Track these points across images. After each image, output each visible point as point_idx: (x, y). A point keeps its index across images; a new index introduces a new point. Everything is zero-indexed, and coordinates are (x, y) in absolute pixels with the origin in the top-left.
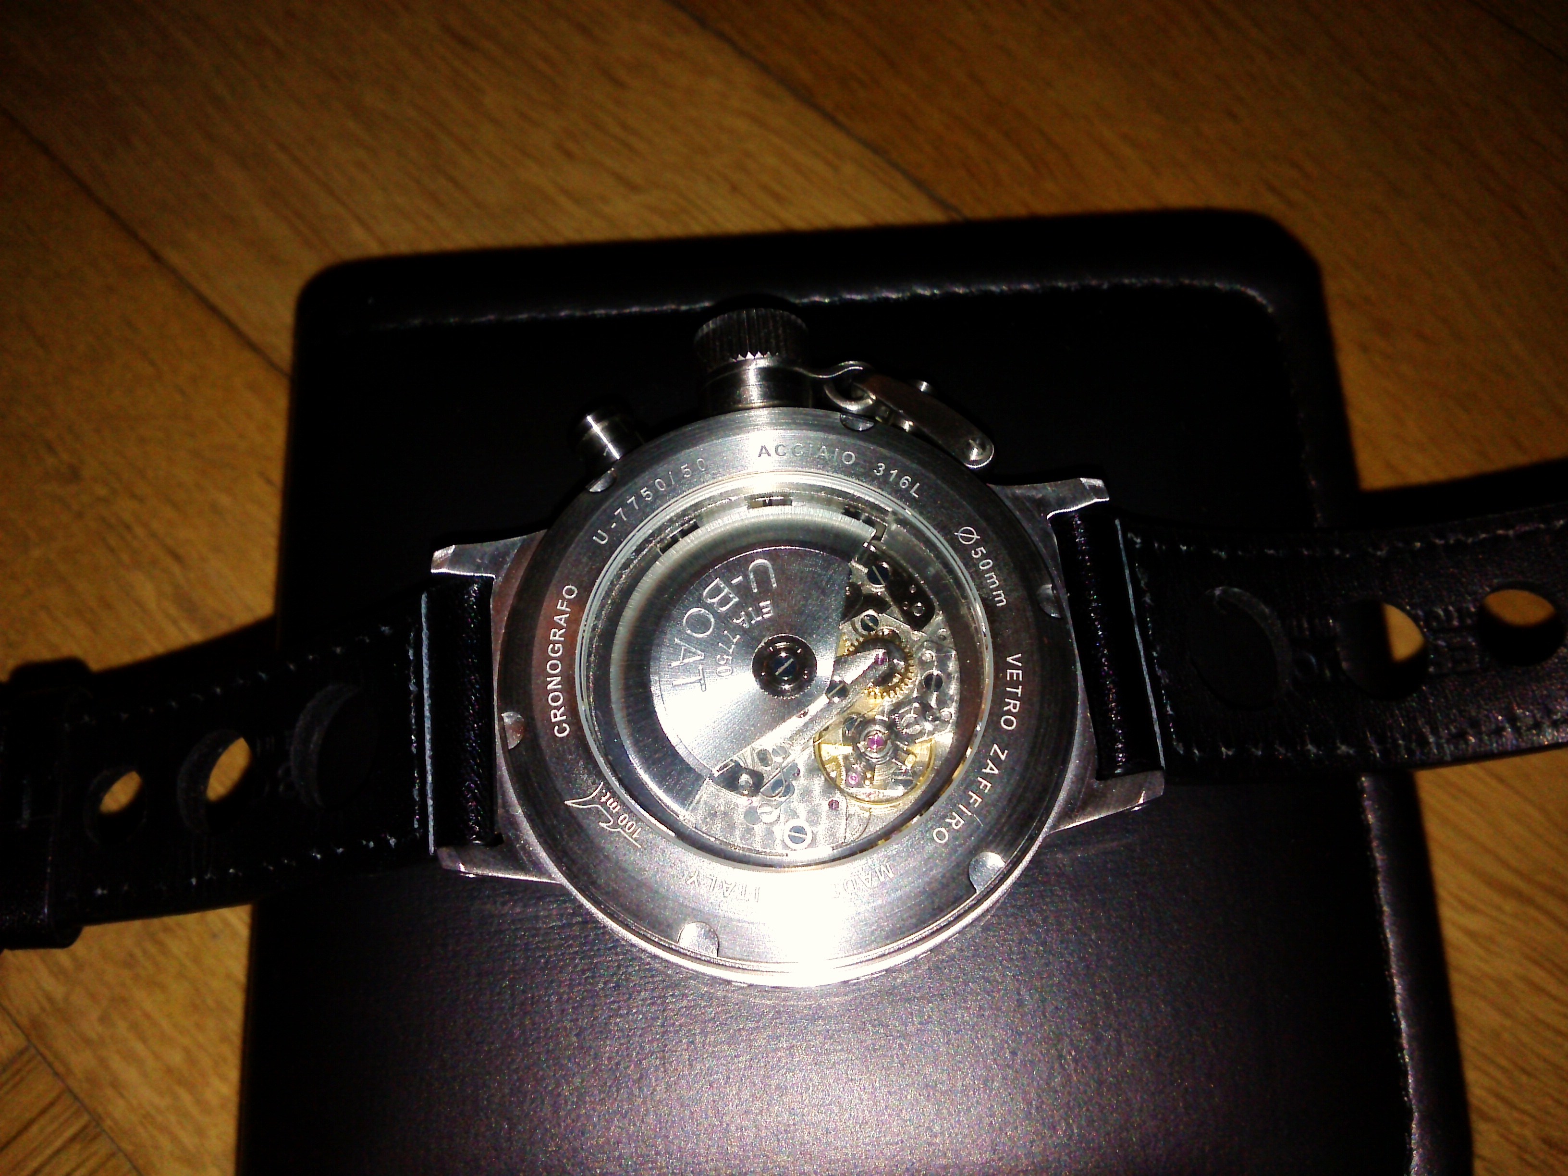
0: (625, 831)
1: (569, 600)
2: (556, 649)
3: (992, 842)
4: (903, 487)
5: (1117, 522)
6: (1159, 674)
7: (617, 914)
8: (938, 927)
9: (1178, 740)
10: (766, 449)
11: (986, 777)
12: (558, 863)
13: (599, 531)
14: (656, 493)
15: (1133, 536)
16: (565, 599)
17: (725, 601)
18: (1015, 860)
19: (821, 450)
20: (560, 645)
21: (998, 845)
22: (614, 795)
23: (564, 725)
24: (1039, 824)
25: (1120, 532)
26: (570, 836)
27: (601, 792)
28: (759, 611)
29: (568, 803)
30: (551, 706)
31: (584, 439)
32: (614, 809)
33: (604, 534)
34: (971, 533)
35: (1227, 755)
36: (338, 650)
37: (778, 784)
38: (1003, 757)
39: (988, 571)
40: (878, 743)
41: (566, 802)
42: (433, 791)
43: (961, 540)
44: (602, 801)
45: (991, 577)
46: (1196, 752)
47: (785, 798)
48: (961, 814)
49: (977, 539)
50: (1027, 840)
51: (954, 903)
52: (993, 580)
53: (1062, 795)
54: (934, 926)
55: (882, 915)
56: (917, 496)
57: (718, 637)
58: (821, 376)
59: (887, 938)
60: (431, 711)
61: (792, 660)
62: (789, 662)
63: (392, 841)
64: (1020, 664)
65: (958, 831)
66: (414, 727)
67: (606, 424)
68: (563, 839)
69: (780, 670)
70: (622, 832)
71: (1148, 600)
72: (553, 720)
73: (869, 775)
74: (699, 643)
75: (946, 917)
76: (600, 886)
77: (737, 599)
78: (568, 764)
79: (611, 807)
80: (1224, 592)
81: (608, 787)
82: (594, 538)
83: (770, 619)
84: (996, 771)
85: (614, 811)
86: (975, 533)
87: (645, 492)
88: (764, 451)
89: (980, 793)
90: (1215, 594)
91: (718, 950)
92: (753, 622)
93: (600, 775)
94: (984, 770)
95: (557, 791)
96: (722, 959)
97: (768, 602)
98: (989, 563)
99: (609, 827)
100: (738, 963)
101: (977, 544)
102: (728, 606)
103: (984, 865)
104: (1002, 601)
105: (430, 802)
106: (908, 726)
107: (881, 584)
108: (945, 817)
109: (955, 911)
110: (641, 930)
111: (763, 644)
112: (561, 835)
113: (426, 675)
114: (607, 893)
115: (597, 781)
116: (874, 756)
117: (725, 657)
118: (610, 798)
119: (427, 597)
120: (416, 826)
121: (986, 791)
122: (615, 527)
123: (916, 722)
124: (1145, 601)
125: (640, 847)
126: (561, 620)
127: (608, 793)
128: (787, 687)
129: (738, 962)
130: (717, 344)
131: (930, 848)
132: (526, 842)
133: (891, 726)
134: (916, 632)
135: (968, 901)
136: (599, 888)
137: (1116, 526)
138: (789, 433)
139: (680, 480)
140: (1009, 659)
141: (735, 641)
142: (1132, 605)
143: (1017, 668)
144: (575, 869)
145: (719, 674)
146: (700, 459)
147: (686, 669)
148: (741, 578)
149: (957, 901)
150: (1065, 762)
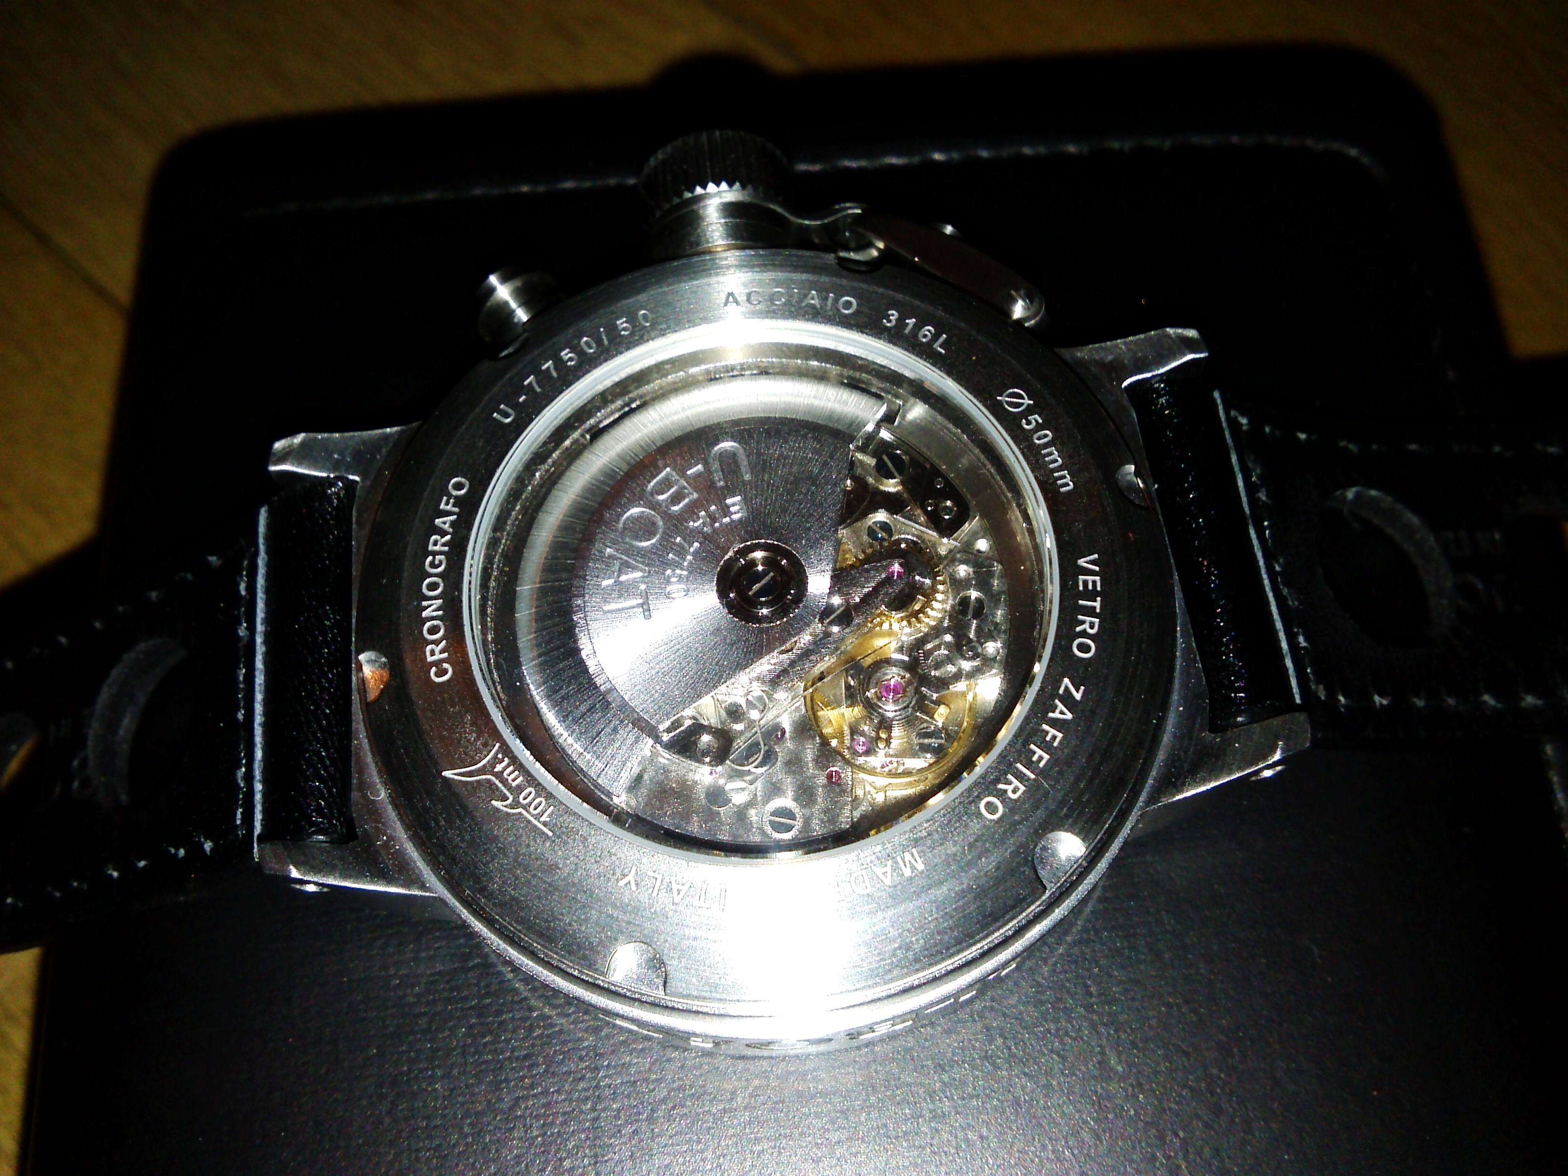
0: (528, 812)
1: (456, 497)
2: (437, 562)
3: (1067, 816)
4: (924, 340)
5: (1216, 394)
6: (1285, 594)
7: (519, 937)
8: (992, 945)
9: (1318, 682)
10: (733, 297)
11: (1054, 723)
12: (435, 865)
13: (502, 406)
14: (581, 353)
15: (1237, 414)
16: (452, 495)
17: (676, 498)
18: (1099, 845)
19: (810, 295)
20: (443, 557)
21: (1075, 823)
22: (515, 761)
23: (446, 665)
24: (1131, 794)
25: (1221, 407)
26: (450, 822)
27: (495, 757)
28: (726, 511)
29: (447, 774)
30: (425, 639)
31: (489, 304)
32: (513, 780)
33: (510, 411)
34: (1020, 397)
35: (1381, 704)
36: (154, 595)
37: (752, 749)
38: (1078, 696)
39: (1046, 446)
40: (896, 692)
41: (444, 773)
42: (264, 772)
43: (1007, 407)
44: (496, 770)
45: (1051, 454)
46: (1342, 699)
47: (764, 769)
48: (1020, 777)
49: (1029, 405)
50: (1116, 817)
51: (1013, 907)
52: (1054, 457)
53: (1161, 756)
54: (985, 944)
55: (909, 925)
56: (943, 351)
57: (666, 545)
58: (807, 222)
59: (917, 960)
60: (266, 663)
61: (772, 574)
62: (767, 578)
63: (208, 846)
64: (1097, 569)
65: (1016, 801)
66: (241, 686)
67: (518, 283)
68: (440, 827)
69: (756, 587)
70: (524, 812)
71: (1263, 496)
72: (430, 659)
73: (883, 736)
74: (643, 554)
75: (1002, 931)
76: (492, 894)
77: (695, 495)
78: (449, 720)
79: (510, 778)
80: (1358, 496)
81: (506, 750)
82: (495, 415)
83: (740, 521)
84: (1069, 716)
85: (514, 784)
86: (1026, 397)
87: (566, 354)
88: (731, 299)
89: (1046, 747)
90: (1346, 497)
91: (665, 983)
92: (717, 525)
93: (496, 735)
94: (1051, 715)
95: (431, 757)
96: (673, 999)
97: (739, 498)
98: (1046, 436)
99: (505, 806)
100: (695, 1005)
101: (1030, 410)
102: (681, 505)
103: (1054, 855)
104: (1067, 485)
105: (258, 787)
106: (937, 666)
107: (895, 478)
108: (997, 781)
109: (1015, 922)
110: (552, 958)
111: (730, 553)
112: (437, 822)
113: (260, 615)
114: (502, 905)
115: (490, 742)
116: (890, 709)
117: (678, 571)
118: (508, 766)
119: (270, 512)
120: (238, 822)
121: (1056, 744)
122: (525, 401)
123: (949, 660)
124: (1259, 499)
125: (550, 834)
126: (445, 523)
127: (506, 759)
128: (765, 611)
129: (696, 1002)
130: (669, 178)
131: (975, 826)
132: (391, 838)
133: (912, 666)
134: (945, 540)
135: (1033, 907)
136: (490, 896)
137: (1214, 400)
138: (768, 276)
139: (615, 338)
140: (1082, 562)
141: (692, 550)
142: (1244, 499)
143: (1093, 573)
144: (456, 872)
145: (668, 596)
146: (643, 312)
147: (623, 590)
148: (700, 467)
149: (1020, 904)
150: (1164, 706)
